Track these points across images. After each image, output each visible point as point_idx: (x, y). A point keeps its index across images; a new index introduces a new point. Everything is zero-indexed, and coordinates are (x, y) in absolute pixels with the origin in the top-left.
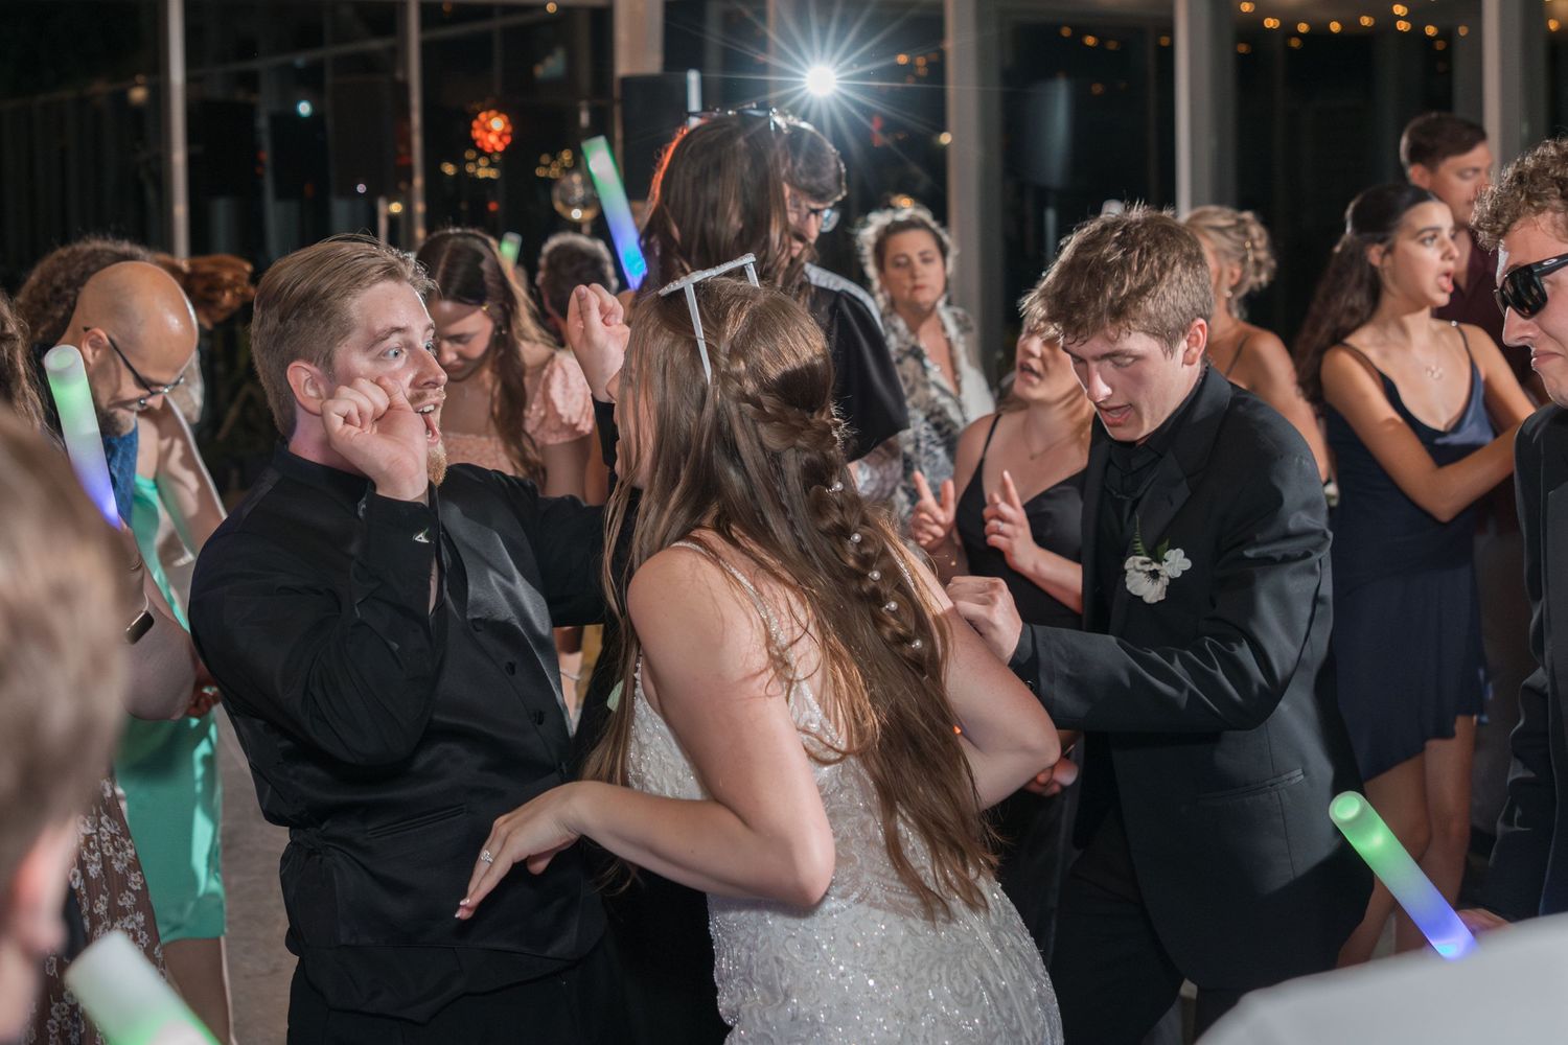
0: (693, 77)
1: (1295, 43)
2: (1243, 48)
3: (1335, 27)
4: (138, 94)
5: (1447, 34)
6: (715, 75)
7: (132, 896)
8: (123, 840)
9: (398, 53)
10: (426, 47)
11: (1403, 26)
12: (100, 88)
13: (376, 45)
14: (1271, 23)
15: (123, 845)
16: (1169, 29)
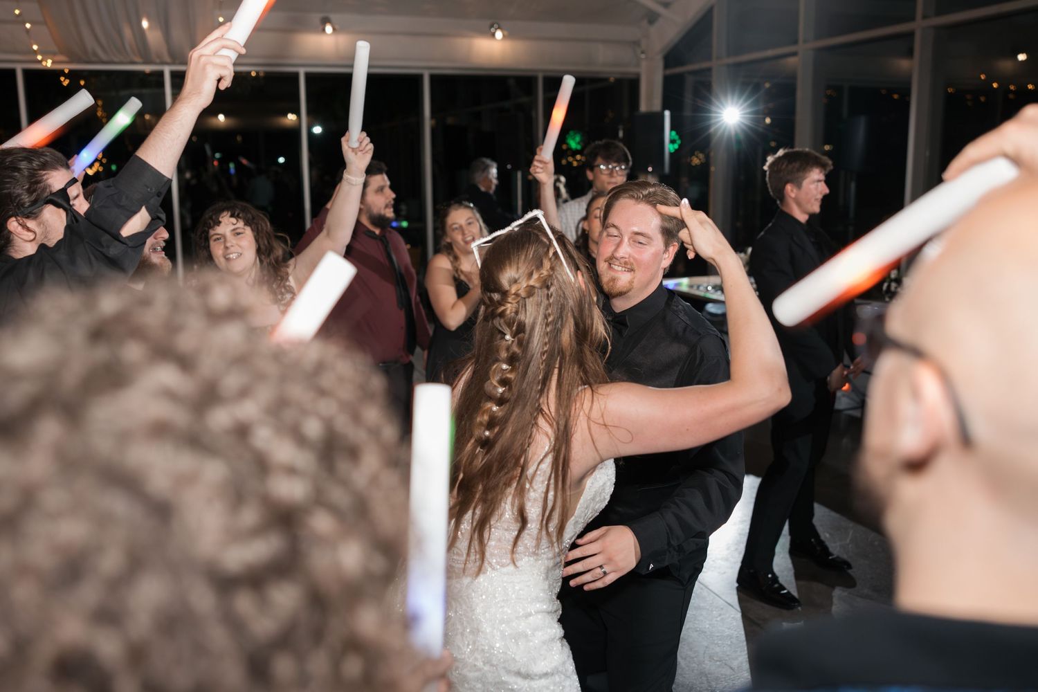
0: (668, 115)
1: (1011, 96)
3: (1030, 86)
14: (996, 85)
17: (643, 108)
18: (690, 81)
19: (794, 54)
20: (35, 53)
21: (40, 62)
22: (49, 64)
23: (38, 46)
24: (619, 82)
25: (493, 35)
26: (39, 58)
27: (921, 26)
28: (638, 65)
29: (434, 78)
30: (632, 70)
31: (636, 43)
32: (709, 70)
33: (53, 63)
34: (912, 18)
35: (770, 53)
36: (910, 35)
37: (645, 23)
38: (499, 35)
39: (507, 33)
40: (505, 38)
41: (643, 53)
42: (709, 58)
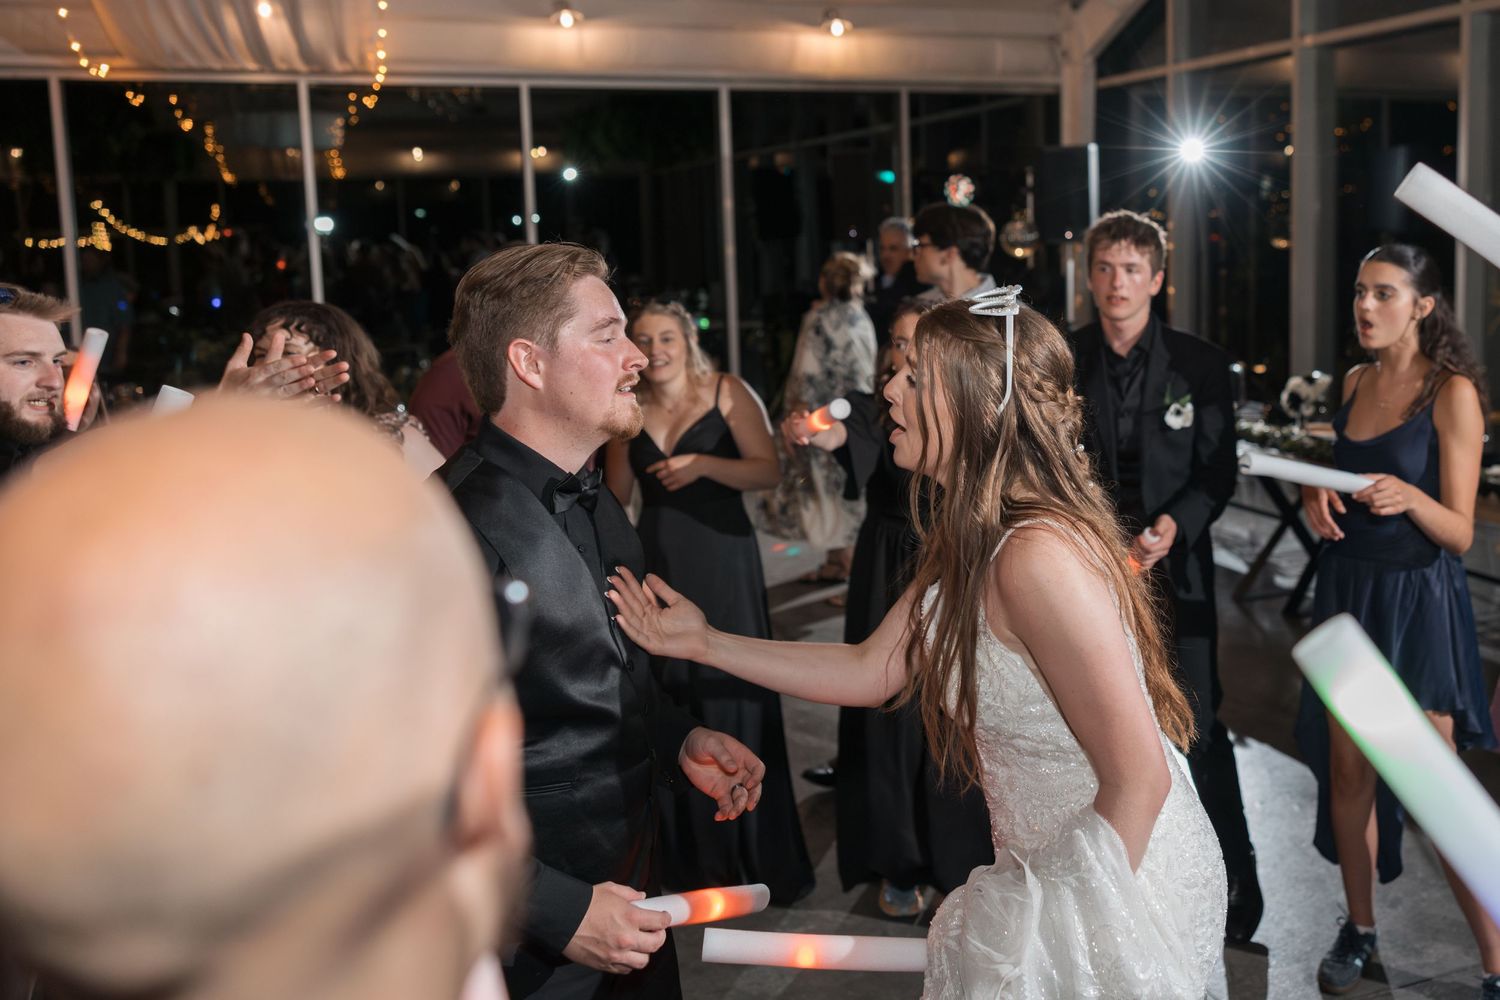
0: (1093, 149)
10: (915, 133)
13: (883, 128)
17: (1067, 138)
19: (1287, 54)
20: (75, 55)
21: (87, 69)
22: (103, 71)
23: (80, 43)
24: (1030, 99)
25: (828, 30)
26: (84, 62)
27: (1469, 8)
28: (1057, 72)
29: (738, 98)
30: (1047, 80)
31: (1053, 40)
32: (1162, 80)
33: (112, 70)
35: (1251, 52)
36: (1454, 24)
37: (1066, 8)
38: (837, 27)
39: (849, 25)
40: (846, 32)
41: (1065, 54)
42: (1161, 61)
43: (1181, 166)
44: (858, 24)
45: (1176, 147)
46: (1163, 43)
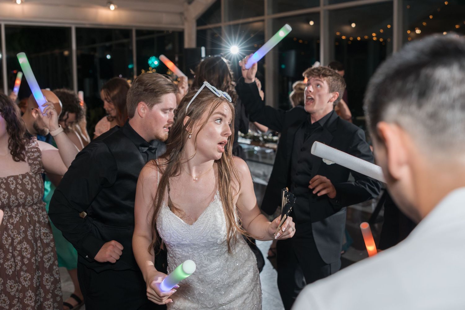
0: (203, 49)
1: (350, 43)
2: (337, 44)
3: (359, 39)
4: (66, 53)
5: (385, 41)
6: (209, 48)
7: (51, 248)
8: (50, 234)
9: (130, 43)
10: (138, 42)
11: (375, 39)
12: (57, 51)
13: (125, 41)
14: (344, 37)
15: (50, 235)
16: (318, 38)
17: (187, 45)
18: (209, 33)
24: (173, 33)
25: (109, 8)
27: (323, 8)
28: (183, 24)
29: (78, 30)
30: (180, 27)
31: (181, 14)
32: (220, 28)
34: (318, 5)
35: (251, 19)
36: (318, 13)
37: (186, 4)
38: (112, 7)
39: (116, 6)
40: (115, 9)
41: (186, 19)
42: (219, 21)
43: (231, 55)
44: (119, 7)
45: (229, 49)
46: (220, 16)
